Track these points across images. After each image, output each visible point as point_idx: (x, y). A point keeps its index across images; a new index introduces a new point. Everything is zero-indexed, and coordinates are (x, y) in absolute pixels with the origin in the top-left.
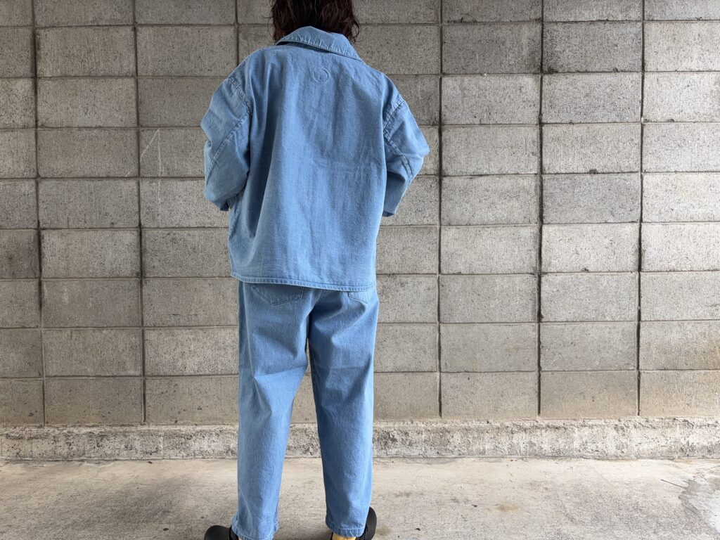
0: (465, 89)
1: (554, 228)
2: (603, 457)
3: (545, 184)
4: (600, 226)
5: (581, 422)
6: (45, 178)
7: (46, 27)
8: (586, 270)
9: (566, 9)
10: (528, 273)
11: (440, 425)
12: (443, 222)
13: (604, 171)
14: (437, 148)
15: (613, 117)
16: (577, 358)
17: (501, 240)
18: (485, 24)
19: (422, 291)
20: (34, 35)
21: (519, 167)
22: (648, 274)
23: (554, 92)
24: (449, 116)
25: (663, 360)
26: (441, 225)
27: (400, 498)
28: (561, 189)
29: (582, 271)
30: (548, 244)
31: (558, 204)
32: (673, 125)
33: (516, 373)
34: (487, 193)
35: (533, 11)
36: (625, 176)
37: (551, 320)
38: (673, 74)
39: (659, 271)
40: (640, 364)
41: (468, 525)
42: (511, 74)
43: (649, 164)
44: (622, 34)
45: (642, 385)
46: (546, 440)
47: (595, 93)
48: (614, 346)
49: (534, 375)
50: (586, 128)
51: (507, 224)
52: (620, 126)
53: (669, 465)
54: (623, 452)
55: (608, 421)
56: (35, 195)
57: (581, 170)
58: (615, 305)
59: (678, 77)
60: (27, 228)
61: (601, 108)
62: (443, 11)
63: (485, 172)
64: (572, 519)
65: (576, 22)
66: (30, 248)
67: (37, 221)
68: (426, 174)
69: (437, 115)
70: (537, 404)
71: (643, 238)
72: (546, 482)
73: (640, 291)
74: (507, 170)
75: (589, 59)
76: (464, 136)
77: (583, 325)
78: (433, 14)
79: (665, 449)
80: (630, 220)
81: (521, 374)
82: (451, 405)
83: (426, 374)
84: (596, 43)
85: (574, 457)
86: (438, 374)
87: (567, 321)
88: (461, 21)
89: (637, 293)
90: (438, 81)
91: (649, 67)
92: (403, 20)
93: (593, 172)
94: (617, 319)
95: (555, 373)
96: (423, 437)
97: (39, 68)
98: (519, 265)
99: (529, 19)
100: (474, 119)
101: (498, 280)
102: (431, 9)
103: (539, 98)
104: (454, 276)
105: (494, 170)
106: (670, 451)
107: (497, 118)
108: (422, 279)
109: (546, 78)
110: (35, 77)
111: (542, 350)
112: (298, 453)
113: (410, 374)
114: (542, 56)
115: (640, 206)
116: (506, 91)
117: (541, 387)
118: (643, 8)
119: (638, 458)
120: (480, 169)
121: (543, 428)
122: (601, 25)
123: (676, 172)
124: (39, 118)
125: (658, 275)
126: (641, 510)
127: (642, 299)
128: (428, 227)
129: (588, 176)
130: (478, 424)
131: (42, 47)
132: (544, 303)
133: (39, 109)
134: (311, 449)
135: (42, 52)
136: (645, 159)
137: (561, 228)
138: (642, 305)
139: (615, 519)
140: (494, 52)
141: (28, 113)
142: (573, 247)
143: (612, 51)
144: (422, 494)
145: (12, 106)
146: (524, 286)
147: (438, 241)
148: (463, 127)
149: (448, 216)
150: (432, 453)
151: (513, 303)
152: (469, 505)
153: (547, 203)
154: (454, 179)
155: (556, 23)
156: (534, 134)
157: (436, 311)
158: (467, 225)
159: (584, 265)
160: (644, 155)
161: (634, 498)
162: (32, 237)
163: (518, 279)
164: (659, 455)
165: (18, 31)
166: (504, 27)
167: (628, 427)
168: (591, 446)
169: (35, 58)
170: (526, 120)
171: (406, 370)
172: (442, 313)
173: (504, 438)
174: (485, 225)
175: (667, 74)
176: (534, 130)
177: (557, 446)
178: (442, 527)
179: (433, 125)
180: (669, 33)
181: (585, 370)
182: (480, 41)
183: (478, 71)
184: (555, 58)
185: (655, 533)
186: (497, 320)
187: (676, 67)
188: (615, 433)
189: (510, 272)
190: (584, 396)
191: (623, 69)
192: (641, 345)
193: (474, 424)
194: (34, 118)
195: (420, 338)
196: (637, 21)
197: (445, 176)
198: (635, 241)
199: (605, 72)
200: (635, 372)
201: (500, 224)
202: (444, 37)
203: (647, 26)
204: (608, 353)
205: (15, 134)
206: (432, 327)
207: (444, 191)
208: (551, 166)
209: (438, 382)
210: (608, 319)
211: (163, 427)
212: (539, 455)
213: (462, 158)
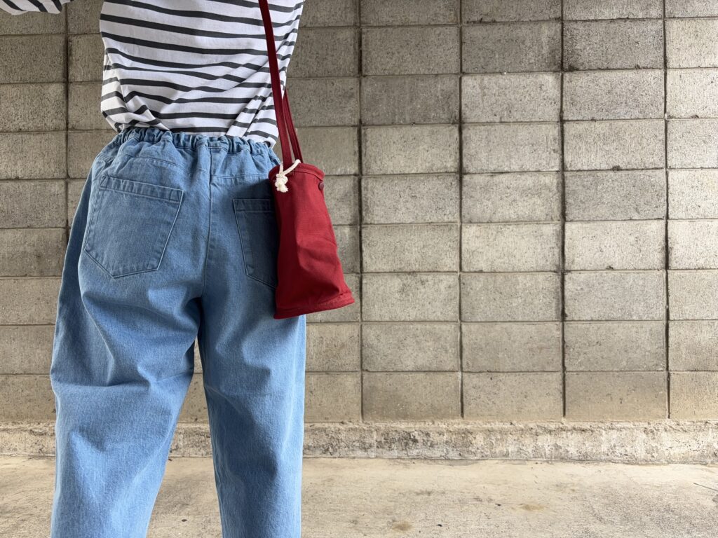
0: (485, 88)
1: (576, 225)
2: (632, 461)
3: (567, 181)
4: (625, 223)
5: (608, 424)
6: (74, 179)
7: (78, 34)
8: (611, 268)
9: (586, 8)
10: (552, 271)
11: (463, 426)
12: (464, 219)
13: (628, 167)
14: (458, 146)
15: (636, 113)
16: (602, 358)
17: (523, 238)
18: (504, 23)
19: (443, 289)
20: (67, 42)
21: (540, 164)
22: (676, 272)
23: (575, 90)
24: (469, 115)
25: (693, 362)
26: (461, 222)
27: (420, 497)
28: (584, 186)
29: (607, 269)
30: (571, 241)
31: (581, 201)
32: (697, 121)
33: (539, 373)
34: (508, 191)
35: (552, 11)
36: (650, 172)
37: (576, 319)
38: (697, 70)
39: (686, 269)
40: (670, 365)
41: (491, 523)
42: (531, 72)
43: (673, 160)
44: (643, 32)
45: (671, 387)
46: (573, 443)
47: (617, 90)
48: (642, 346)
49: (559, 375)
50: (608, 125)
51: (530, 221)
52: (644, 122)
53: (702, 469)
54: (653, 457)
55: (637, 424)
56: (64, 195)
57: (604, 166)
58: (642, 303)
59: (701, 73)
60: (56, 227)
61: (624, 104)
62: (463, 13)
63: (506, 169)
64: (601, 519)
65: (596, 21)
66: (58, 246)
67: (65, 221)
68: (446, 172)
69: (457, 113)
70: (562, 405)
71: (669, 235)
72: (573, 484)
73: (667, 289)
74: (528, 167)
75: (610, 57)
76: (484, 134)
77: (609, 324)
78: (452, 15)
79: (697, 453)
80: (656, 217)
81: (545, 374)
82: (473, 405)
83: (448, 374)
84: (617, 40)
85: (601, 461)
86: (460, 373)
87: (592, 320)
88: (481, 21)
89: (665, 291)
90: (458, 80)
91: (670, 64)
92: (423, 20)
93: (617, 169)
94: (645, 318)
95: (581, 373)
96: (445, 438)
97: (71, 73)
98: (542, 263)
99: (548, 18)
100: (494, 117)
101: (521, 278)
102: (450, 10)
103: (559, 95)
104: (476, 274)
105: (516, 168)
106: (702, 456)
107: (517, 116)
108: (443, 277)
109: (567, 76)
110: (66, 81)
111: (566, 350)
112: (318, 453)
113: (432, 373)
114: (562, 54)
115: (665, 202)
116: (526, 90)
117: (567, 388)
118: (664, 6)
119: (669, 463)
120: (501, 166)
121: (569, 430)
122: (622, 23)
123: (702, 168)
124: (70, 120)
125: (687, 273)
126: (672, 511)
127: (670, 298)
128: (448, 225)
129: (612, 173)
130: (501, 425)
131: (73, 53)
132: (568, 302)
133: (70, 112)
134: (331, 450)
135: (73, 58)
136: (669, 155)
137: (584, 225)
138: (670, 304)
139: (646, 519)
140: (514, 51)
141: (59, 116)
142: (597, 244)
143: (633, 48)
144: (444, 493)
145: (44, 109)
146: (547, 284)
147: (458, 238)
148: (484, 125)
149: (468, 214)
150: (453, 454)
151: (536, 302)
152: (492, 504)
153: (570, 200)
154: (476, 177)
155: (576, 21)
156: (555, 132)
157: (457, 309)
158: (488, 222)
159: (609, 263)
160: (668, 151)
161: (665, 500)
162: (61, 236)
163: (541, 277)
164: (691, 459)
165: (51, 39)
166: (523, 27)
167: (658, 430)
168: (619, 450)
169: (67, 65)
170: (547, 118)
171: (427, 369)
172: (463, 311)
173: (528, 440)
174: (507, 222)
175: (690, 71)
176: (555, 127)
177: (584, 450)
178: (465, 524)
179: (454, 123)
180: (691, 30)
181: (612, 371)
182: (500, 40)
183: (497, 70)
184: (575, 56)
185: (688, 533)
186: (520, 319)
187: (699, 63)
188: (644, 436)
189: (532, 270)
190: (611, 398)
191: (644, 65)
192: (670, 345)
193: (497, 425)
194: (65, 121)
195: (441, 337)
196: (658, 19)
197: (466, 174)
198: (662, 238)
199: (626, 69)
200: (665, 373)
201: (522, 221)
202: (463, 38)
203: (668, 23)
204: (636, 353)
205: (46, 136)
206: (453, 326)
207: (465, 189)
208: (572, 163)
209: (460, 382)
210: (634, 318)
211: (183, 424)
212: (565, 459)
213: (483, 155)
